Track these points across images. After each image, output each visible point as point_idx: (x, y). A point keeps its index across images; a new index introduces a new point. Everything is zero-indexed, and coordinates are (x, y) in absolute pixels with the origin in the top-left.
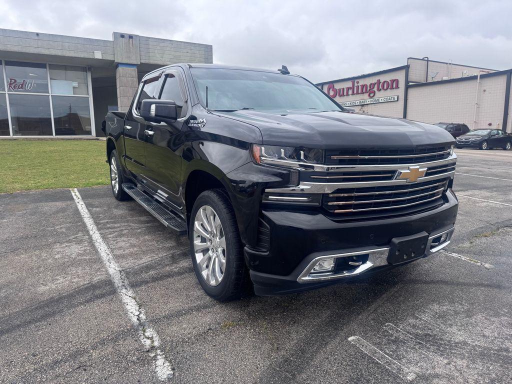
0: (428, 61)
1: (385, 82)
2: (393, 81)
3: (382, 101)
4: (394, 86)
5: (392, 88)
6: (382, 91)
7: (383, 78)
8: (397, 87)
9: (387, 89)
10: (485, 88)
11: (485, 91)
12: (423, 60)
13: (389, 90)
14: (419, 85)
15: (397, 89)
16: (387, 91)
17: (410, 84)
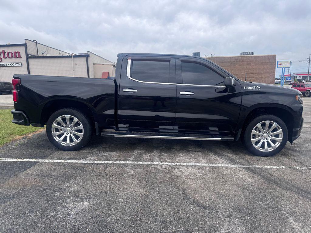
0: (37, 43)
1: (9, 53)
2: (16, 53)
3: (9, 66)
4: (18, 56)
5: (16, 57)
6: (8, 59)
7: (7, 50)
8: (20, 57)
9: (12, 57)
10: (76, 63)
11: (76, 64)
12: (33, 41)
13: (13, 58)
14: (34, 57)
15: (20, 59)
16: (12, 59)
17: (29, 56)
